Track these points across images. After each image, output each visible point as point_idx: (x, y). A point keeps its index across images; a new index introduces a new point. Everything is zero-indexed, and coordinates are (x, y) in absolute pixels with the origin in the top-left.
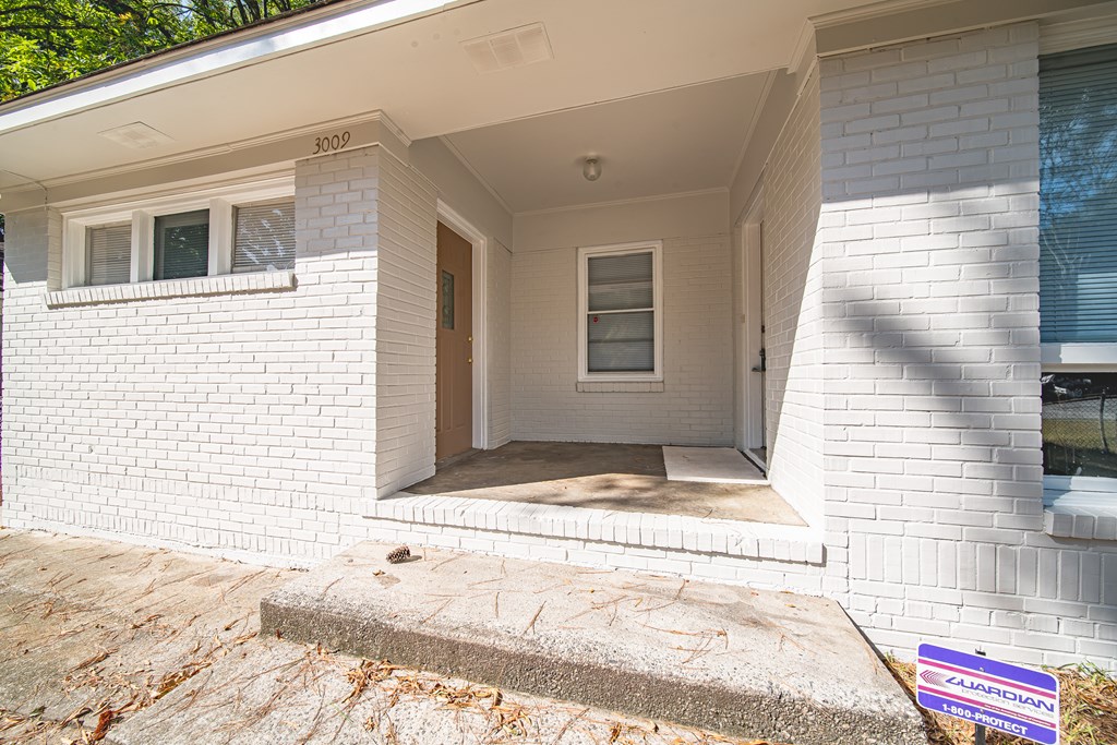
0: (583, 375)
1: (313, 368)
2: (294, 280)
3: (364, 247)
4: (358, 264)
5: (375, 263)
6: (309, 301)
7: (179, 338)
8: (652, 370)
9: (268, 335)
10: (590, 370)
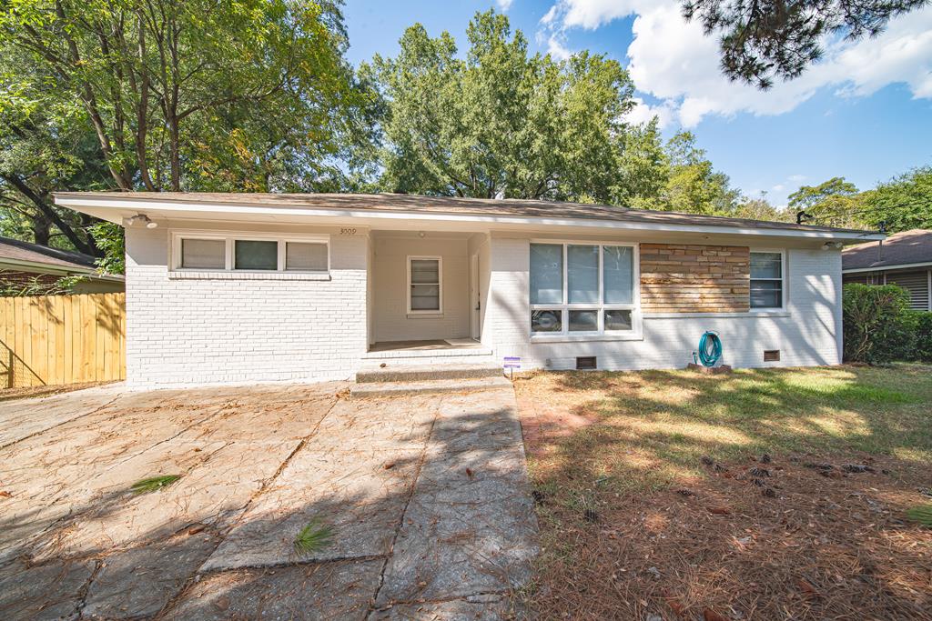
0: (409, 311)
1: (339, 309)
2: (330, 277)
3: (360, 268)
4: (358, 274)
5: (366, 274)
6: (336, 285)
7: (267, 297)
8: (438, 309)
9: (317, 297)
10: (412, 309)
